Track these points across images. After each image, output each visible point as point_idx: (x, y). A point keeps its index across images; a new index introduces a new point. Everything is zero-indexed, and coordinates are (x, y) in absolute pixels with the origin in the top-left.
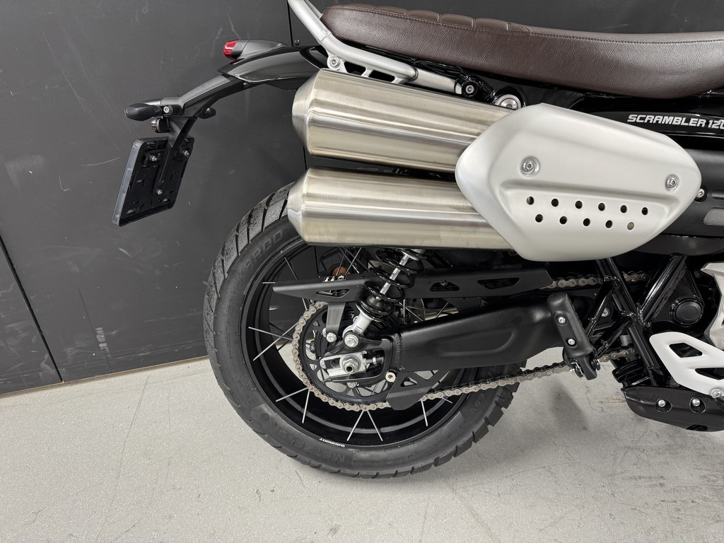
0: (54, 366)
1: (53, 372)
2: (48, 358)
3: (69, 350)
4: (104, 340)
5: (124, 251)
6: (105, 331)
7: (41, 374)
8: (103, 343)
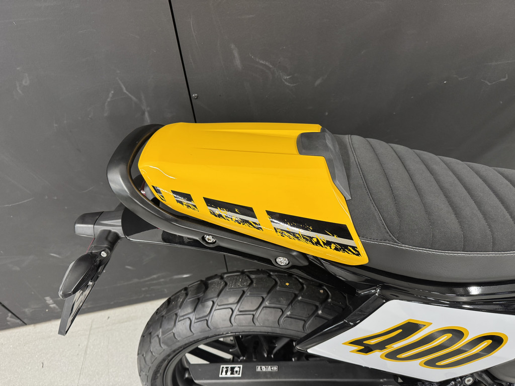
0: (17, 318)
1: (18, 321)
2: (11, 316)
3: (26, 310)
4: (53, 303)
5: (55, 255)
6: (52, 298)
7: (9, 323)
8: (52, 304)
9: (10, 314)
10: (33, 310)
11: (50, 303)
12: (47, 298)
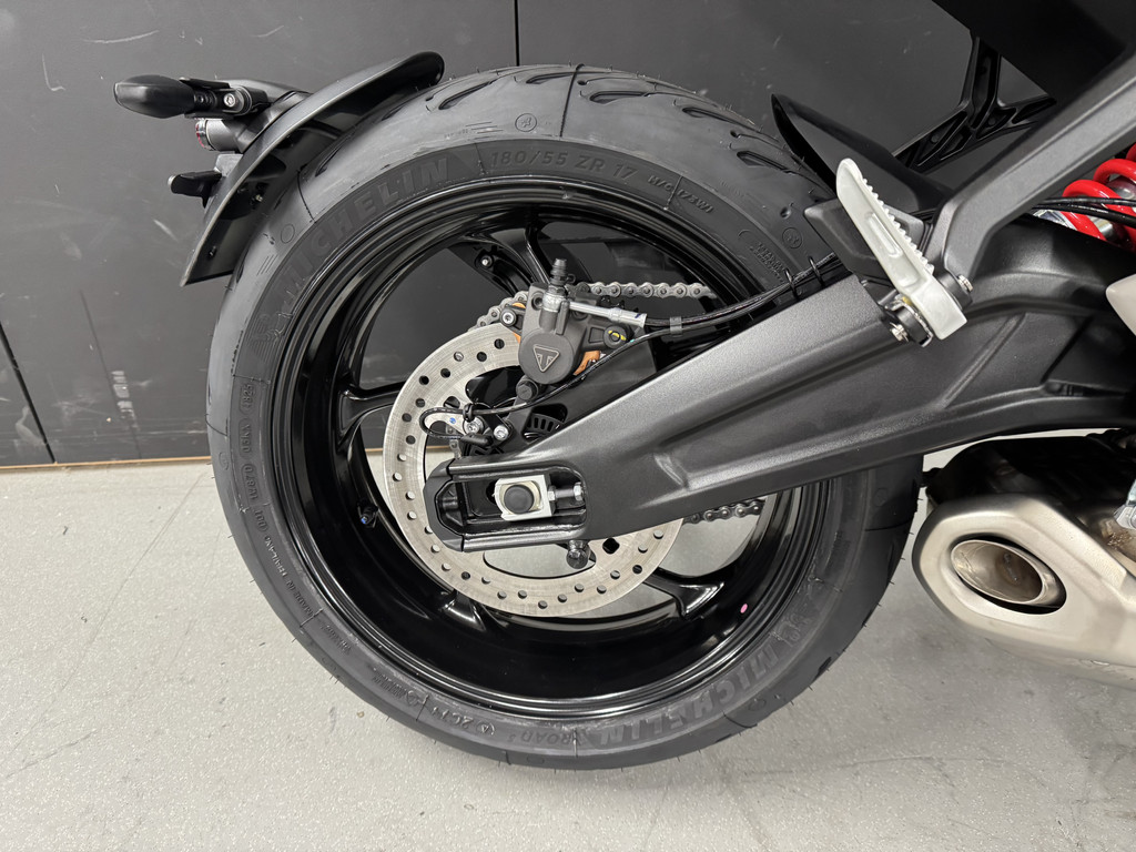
0: (38, 431)
1: (39, 442)
2: (28, 416)
3: (65, 405)
4: (127, 396)
5: (163, 227)
6: (129, 377)
7: (16, 442)
8: (125, 400)
9: (26, 410)
10: (80, 409)
11: (119, 395)
12: (119, 375)
